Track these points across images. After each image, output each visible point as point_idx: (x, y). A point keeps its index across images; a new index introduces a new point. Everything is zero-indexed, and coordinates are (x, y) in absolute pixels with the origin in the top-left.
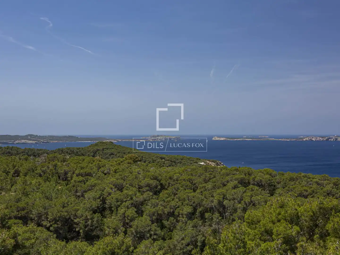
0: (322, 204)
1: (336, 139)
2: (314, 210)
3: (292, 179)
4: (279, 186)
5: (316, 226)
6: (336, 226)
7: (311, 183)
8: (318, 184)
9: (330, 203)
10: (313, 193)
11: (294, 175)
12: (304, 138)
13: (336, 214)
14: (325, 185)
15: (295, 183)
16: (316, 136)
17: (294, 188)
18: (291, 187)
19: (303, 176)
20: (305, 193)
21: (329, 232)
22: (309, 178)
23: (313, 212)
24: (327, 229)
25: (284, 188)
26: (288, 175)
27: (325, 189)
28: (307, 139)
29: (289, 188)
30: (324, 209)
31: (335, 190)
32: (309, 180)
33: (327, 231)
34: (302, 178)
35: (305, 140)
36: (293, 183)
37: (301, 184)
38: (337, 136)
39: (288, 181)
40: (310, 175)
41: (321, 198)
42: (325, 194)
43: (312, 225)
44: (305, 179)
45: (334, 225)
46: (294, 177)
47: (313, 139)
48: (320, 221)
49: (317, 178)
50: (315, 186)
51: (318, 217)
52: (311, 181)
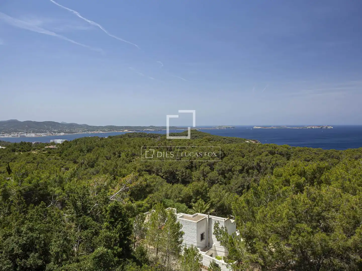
0: (319, 165)
1: (327, 127)
2: (314, 169)
3: (300, 151)
4: (292, 155)
5: (315, 177)
6: (327, 177)
7: (311, 153)
8: (316, 153)
9: (324, 164)
10: (313, 159)
11: (302, 148)
12: (308, 127)
13: (327, 170)
14: (319, 154)
15: (302, 153)
16: (315, 126)
17: (301, 156)
18: (299, 155)
19: (307, 149)
20: (308, 159)
21: (323, 181)
22: (310, 150)
23: (314, 170)
24: (322, 179)
25: (295, 156)
26: (298, 148)
27: (320, 157)
28: (309, 127)
29: (298, 156)
30: (320, 168)
31: (326, 157)
32: (310, 151)
33: (321, 180)
34: (306, 150)
35: (308, 128)
36: (300, 153)
37: (305, 154)
38: (327, 126)
39: (298, 152)
40: (311, 148)
41: (318, 162)
42: (320, 159)
43: (312, 177)
44: (308, 150)
45: (325, 177)
46: (302, 150)
47: (313, 128)
48: (317, 175)
49: (315, 150)
50: (313, 155)
51: (316, 173)
52: (312, 152)
